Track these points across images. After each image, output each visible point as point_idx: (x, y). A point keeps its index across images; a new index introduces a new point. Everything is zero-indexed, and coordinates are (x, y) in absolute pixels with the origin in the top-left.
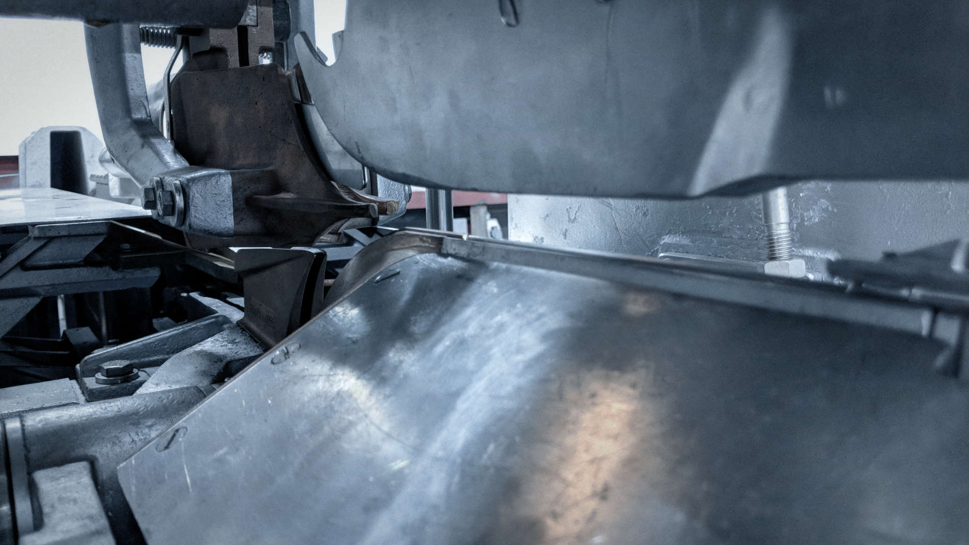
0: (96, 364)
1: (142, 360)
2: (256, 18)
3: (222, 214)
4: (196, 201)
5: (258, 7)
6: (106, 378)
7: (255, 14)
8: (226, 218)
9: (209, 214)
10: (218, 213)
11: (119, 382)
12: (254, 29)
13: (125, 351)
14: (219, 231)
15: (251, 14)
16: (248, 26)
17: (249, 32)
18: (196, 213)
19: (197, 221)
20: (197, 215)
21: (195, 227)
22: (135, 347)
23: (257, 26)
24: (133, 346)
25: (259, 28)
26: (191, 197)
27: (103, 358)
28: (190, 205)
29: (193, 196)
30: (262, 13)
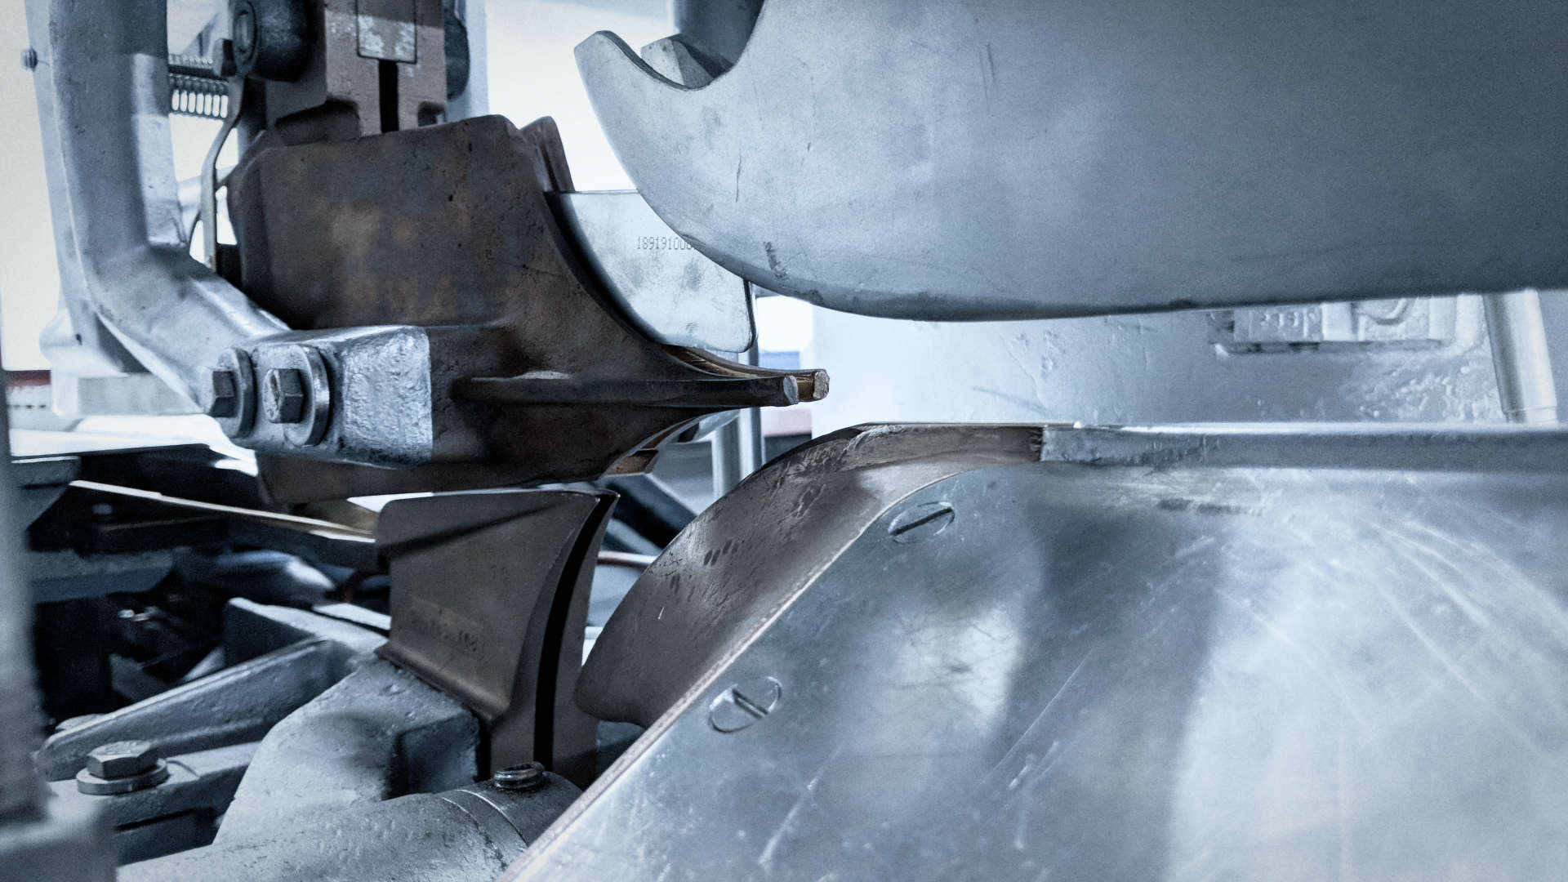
0: (72, 753)
1: (168, 739)
2: (413, 48)
3: (408, 415)
4: (355, 387)
5: (419, 27)
6: (105, 782)
7: (412, 40)
8: (416, 424)
9: (382, 416)
10: (400, 415)
11: (130, 788)
12: (410, 69)
13: (132, 721)
14: (402, 452)
15: (405, 40)
16: (399, 61)
17: (401, 74)
18: (356, 414)
19: (358, 432)
20: (358, 418)
21: (353, 444)
22: (153, 714)
23: (414, 62)
24: (149, 710)
25: (418, 66)
26: (346, 380)
27: (87, 739)
28: (344, 397)
29: (351, 378)
30: (424, 40)
